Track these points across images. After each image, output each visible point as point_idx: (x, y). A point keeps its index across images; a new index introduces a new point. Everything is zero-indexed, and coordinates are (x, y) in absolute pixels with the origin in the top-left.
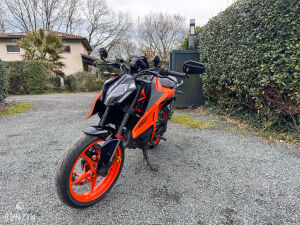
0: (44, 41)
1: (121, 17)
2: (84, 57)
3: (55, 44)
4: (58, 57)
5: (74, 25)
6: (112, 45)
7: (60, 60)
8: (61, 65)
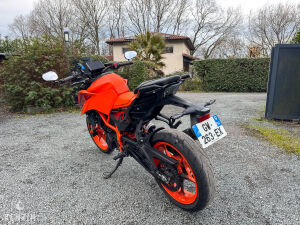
0: (149, 43)
2: (185, 57)
4: (160, 58)
5: (181, 26)
6: (218, 43)
7: (162, 61)
8: (162, 65)
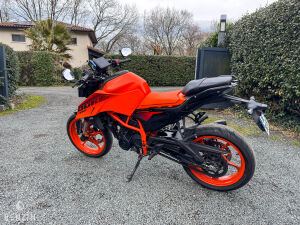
0: (52, 32)
1: (127, 10)
2: (90, 50)
3: (62, 35)
4: (66, 49)
5: (79, 17)
6: (117, 38)
7: (67, 52)
8: (68, 56)
